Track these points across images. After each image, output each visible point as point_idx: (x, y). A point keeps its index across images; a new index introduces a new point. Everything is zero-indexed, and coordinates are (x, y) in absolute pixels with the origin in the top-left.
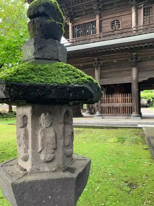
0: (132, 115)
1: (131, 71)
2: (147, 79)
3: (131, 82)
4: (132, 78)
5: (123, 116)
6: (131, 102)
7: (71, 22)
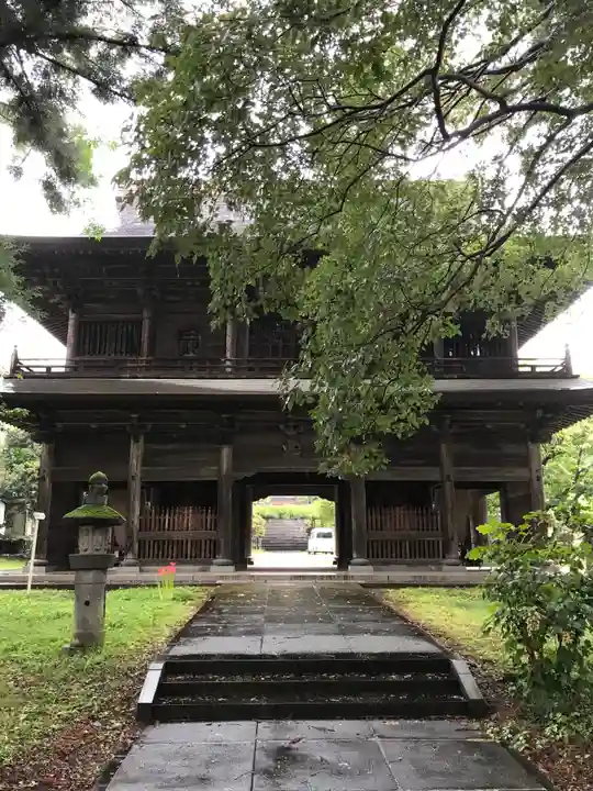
0: (215, 561)
1: (219, 451)
2: (253, 474)
3: (216, 479)
4: (220, 470)
5: (194, 564)
6: (215, 529)
7: (73, 312)
